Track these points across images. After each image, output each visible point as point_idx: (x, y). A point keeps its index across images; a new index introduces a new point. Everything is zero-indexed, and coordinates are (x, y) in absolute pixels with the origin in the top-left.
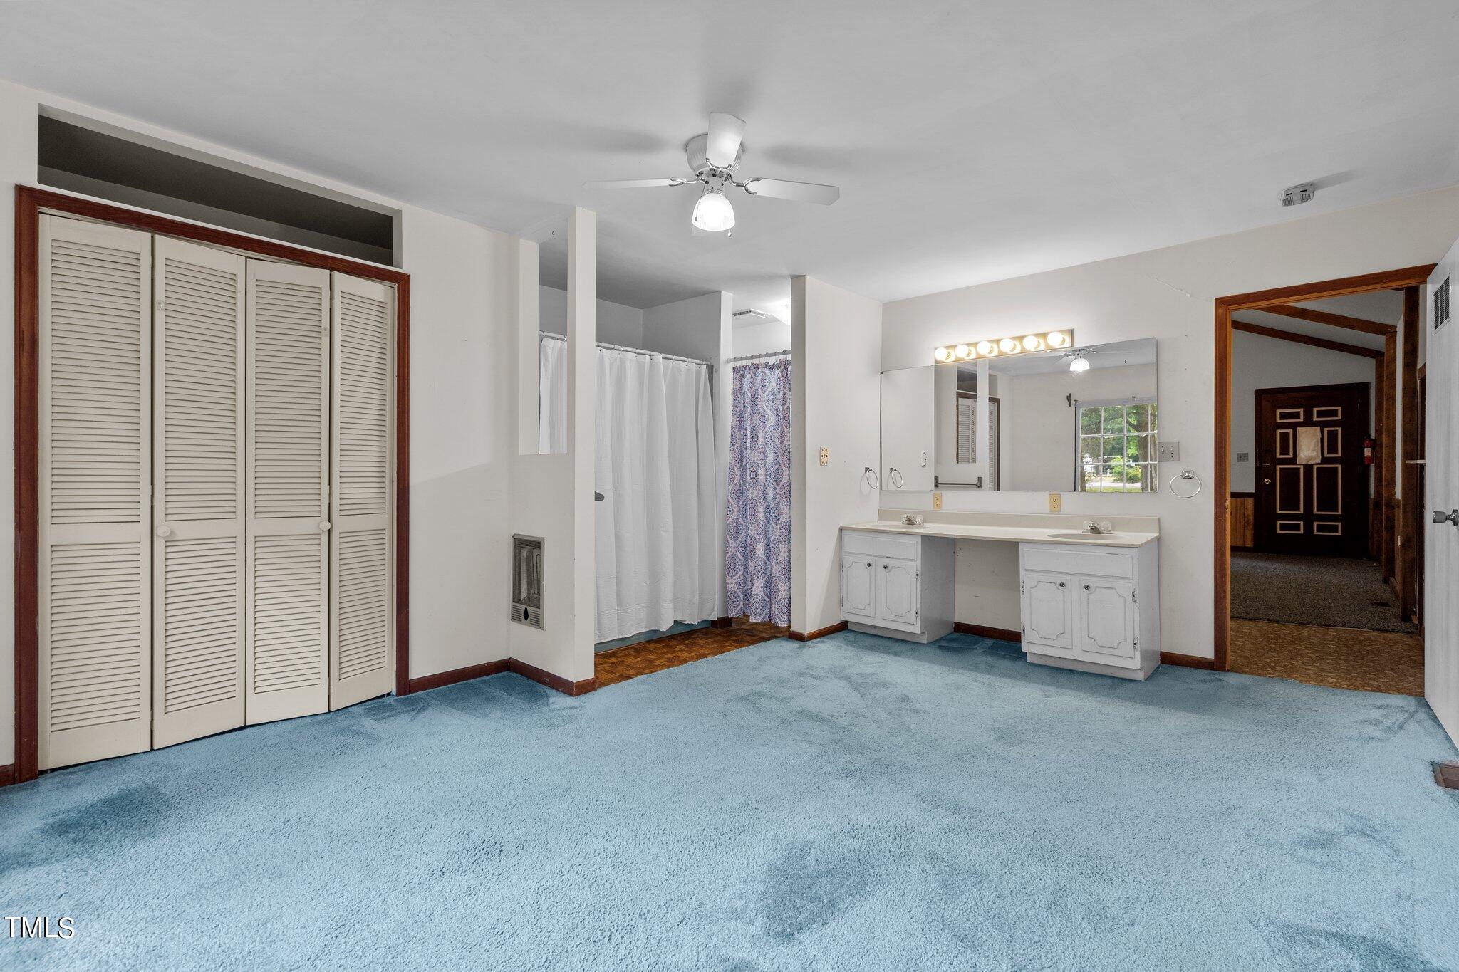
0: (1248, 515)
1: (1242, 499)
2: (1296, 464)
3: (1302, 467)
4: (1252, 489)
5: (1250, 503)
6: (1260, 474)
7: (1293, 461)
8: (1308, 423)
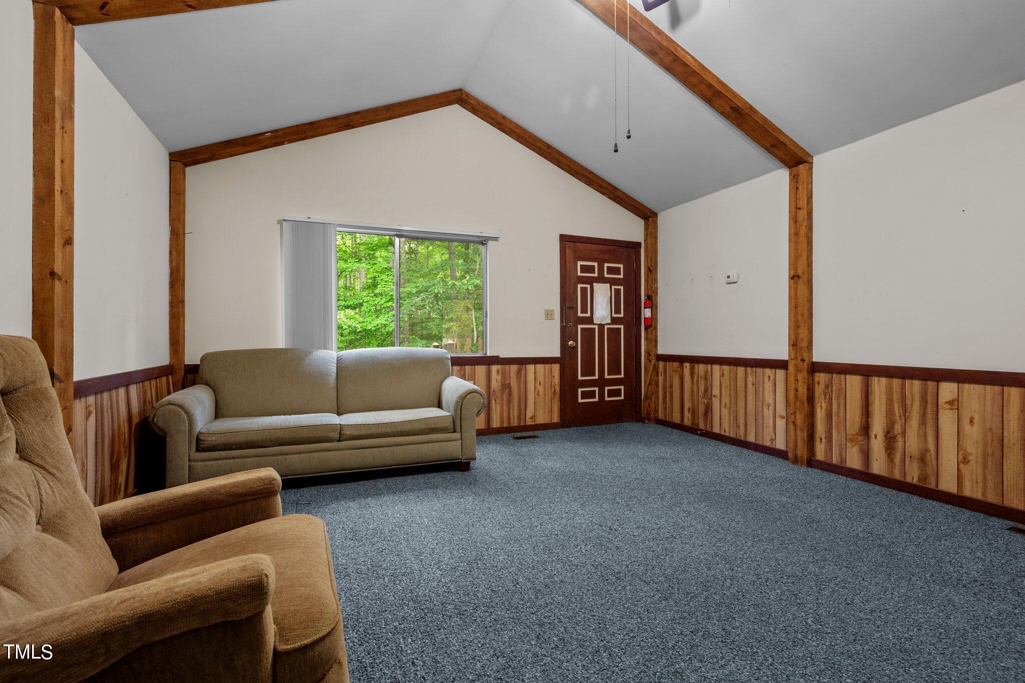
0: (555, 385)
1: (550, 365)
2: (593, 323)
3: (596, 327)
4: (556, 353)
5: (556, 368)
6: (566, 334)
7: (590, 320)
8: (601, 279)
